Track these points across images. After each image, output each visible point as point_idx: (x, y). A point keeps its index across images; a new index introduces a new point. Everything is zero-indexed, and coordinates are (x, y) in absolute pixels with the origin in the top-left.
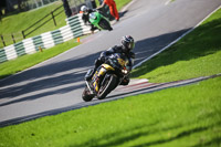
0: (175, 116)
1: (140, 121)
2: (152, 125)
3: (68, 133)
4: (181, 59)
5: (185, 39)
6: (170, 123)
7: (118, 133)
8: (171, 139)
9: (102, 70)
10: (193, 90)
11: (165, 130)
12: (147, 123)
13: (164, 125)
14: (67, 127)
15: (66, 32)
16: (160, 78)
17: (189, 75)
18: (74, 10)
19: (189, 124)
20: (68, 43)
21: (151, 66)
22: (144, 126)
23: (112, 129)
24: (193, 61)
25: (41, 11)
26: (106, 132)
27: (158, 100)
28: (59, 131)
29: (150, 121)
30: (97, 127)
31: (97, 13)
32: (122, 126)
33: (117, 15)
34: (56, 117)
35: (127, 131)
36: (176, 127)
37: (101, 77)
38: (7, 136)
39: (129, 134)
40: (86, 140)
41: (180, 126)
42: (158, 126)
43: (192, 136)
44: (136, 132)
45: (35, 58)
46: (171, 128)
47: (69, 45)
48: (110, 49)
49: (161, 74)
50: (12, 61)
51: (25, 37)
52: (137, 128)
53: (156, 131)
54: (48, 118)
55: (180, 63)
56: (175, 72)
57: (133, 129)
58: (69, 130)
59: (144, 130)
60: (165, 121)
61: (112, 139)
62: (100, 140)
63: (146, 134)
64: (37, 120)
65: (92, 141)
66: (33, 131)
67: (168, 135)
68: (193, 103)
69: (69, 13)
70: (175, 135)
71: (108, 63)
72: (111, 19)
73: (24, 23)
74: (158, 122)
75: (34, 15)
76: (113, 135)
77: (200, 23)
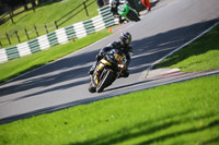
0: (207, 105)
1: (172, 111)
2: (183, 114)
3: (100, 121)
5: (217, 28)
6: (202, 112)
7: (150, 122)
8: (203, 128)
12: (179, 112)
13: (195, 114)
14: (99, 116)
15: (99, 22)
21: (183, 56)
22: (176, 115)
23: (144, 118)
26: (138, 121)
27: (190, 90)
28: (91, 120)
29: (181, 110)
30: (129, 116)
32: (153, 116)
34: (89, 106)
35: (158, 120)
36: (208, 116)
37: (100, 72)
38: (40, 124)
39: (161, 123)
40: (117, 129)
41: (212, 115)
42: (189, 115)
44: (168, 121)
45: (68, 47)
46: (202, 117)
48: (109, 45)
49: (193, 63)
50: (45, 51)
51: (57, 27)
52: (168, 117)
53: (188, 120)
55: (211, 52)
56: (207, 61)
57: (164, 118)
58: (102, 118)
59: (176, 119)
60: (196, 110)
61: (144, 128)
62: (131, 129)
63: (178, 123)
65: (124, 129)
66: (67, 121)
67: (200, 124)
70: (207, 124)
73: (57, 13)
75: (67, 5)
76: (145, 124)
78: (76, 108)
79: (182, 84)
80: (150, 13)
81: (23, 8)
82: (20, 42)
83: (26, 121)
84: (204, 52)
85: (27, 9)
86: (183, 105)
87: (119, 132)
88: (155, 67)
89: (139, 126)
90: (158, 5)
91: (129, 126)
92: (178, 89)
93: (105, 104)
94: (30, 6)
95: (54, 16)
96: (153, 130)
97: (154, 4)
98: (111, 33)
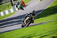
0: (40, 32)
2: (34, 34)
3: (12, 36)
5: (42, 12)
9: (27, 19)
10: (44, 25)
11: (37, 36)
13: (37, 34)
17: (43, 21)
19: (43, 34)
20: (12, 13)
22: (32, 34)
25: (5, 5)
27: (35, 28)
28: (10, 36)
30: (20, 35)
31: (20, 5)
35: (27, 36)
41: (41, 35)
46: (39, 35)
47: (12, 14)
49: (36, 21)
51: (1, 12)
52: (30, 35)
53: (35, 36)
54: (7, 32)
55: (41, 18)
56: (40, 20)
59: (32, 36)
60: (37, 33)
66: (3, 36)
69: (12, 5)
71: (29, 17)
72: (23, 7)
73: (1, 8)
74: (35, 34)
75: (3, 6)
77: (46, 8)
78: (6, 33)
84: (39, 18)
86: (33, 32)
89: (22, 37)
92: (32, 28)
93: (13, 32)
97: (26, 6)
98: (15, 13)
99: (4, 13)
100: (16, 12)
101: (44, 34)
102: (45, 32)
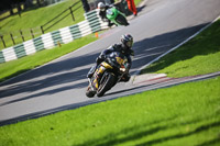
0: (193, 111)
1: (159, 116)
2: (170, 119)
3: (86, 127)
4: (200, 54)
7: (136, 127)
8: (189, 134)
10: (211, 85)
11: (183, 124)
12: (166, 117)
13: (182, 119)
14: (86, 121)
15: (85, 27)
16: (178, 72)
17: (207, 69)
18: (92, 5)
19: (207, 118)
20: (86, 38)
21: (169, 61)
22: (163, 120)
23: (130, 124)
24: (211, 55)
26: (125, 127)
27: (176, 95)
28: (78, 126)
29: (169, 116)
33: (134, 10)
35: (145, 125)
36: (195, 121)
37: (100, 75)
38: (26, 130)
39: (148, 128)
40: (104, 134)
41: (198, 120)
42: (176, 120)
43: (210, 131)
44: (155, 126)
45: (54, 53)
46: (189, 123)
47: (87, 40)
49: (179, 68)
50: (31, 56)
51: (43, 32)
52: (155, 122)
53: (174, 125)
54: (67, 112)
55: (198, 58)
56: (193, 66)
57: (151, 124)
58: (88, 124)
59: (162, 124)
60: (183, 115)
61: (131, 134)
62: (118, 134)
63: (164, 128)
64: (56, 115)
65: (111, 135)
66: (53, 126)
67: (187, 129)
68: (211, 98)
69: (87, 8)
70: (193, 130)
73: (43, 18)
74: (176, 116)
75: (53, 10)
76: (131, 129)
78: (62, 114)
79: (169, 89)
80: (137, 19)
81: (8, 13)
82: (5, 47)
83: (12, 126)
85: (12, 14)
86: (169, 110)
87: (105, 138)
88: (141, 73)
89: (125, 131)
90: (145, 10)
91: (115, 132)
92: (165, 95)
93: (92, 109)
94: (15, 10)
95: (40, 20)
96: (139, 136)
98: (97, 38)
99: (57, 38)
100: (99, 34)
101: (212, 117)
102: (216, 110)
